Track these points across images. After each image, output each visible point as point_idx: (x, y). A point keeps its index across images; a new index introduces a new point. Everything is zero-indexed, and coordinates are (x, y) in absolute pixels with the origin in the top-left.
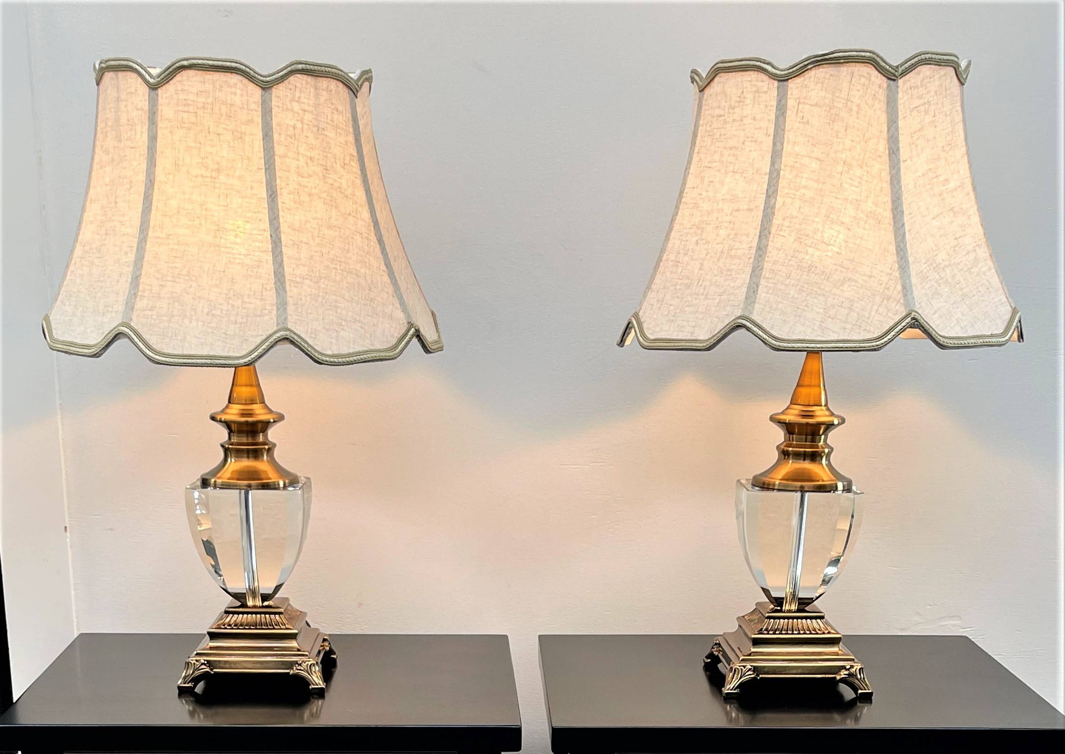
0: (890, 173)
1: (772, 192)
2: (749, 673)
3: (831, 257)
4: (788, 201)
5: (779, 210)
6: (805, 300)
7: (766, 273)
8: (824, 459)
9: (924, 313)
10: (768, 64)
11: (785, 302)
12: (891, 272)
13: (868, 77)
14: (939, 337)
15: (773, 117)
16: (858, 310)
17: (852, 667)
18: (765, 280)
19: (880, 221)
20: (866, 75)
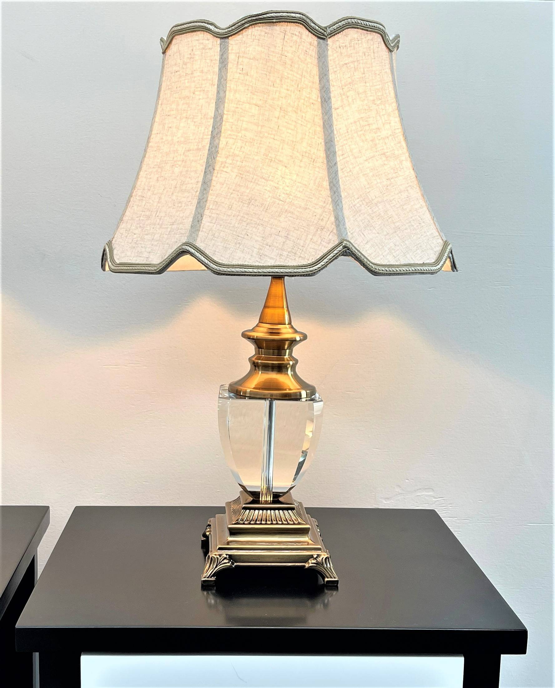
0: (323, 119)
1: (216, 134)
2: (226, 561)
3: (269, 191)
4: (231, 141)
5: (222, 149)
6: (245, 229)
7: (209, 205)
8: (289, 370)
9: (356, 242)
10: (212, 24)
11: (226, 230)
12: (324, 205)
13: (300, 35)
14: (370, 264)
15: (217, 69)
16: (294, 238)
17: (318, 556)
18: (209, 211)
19: (314, 160)
20: (297, 34)
